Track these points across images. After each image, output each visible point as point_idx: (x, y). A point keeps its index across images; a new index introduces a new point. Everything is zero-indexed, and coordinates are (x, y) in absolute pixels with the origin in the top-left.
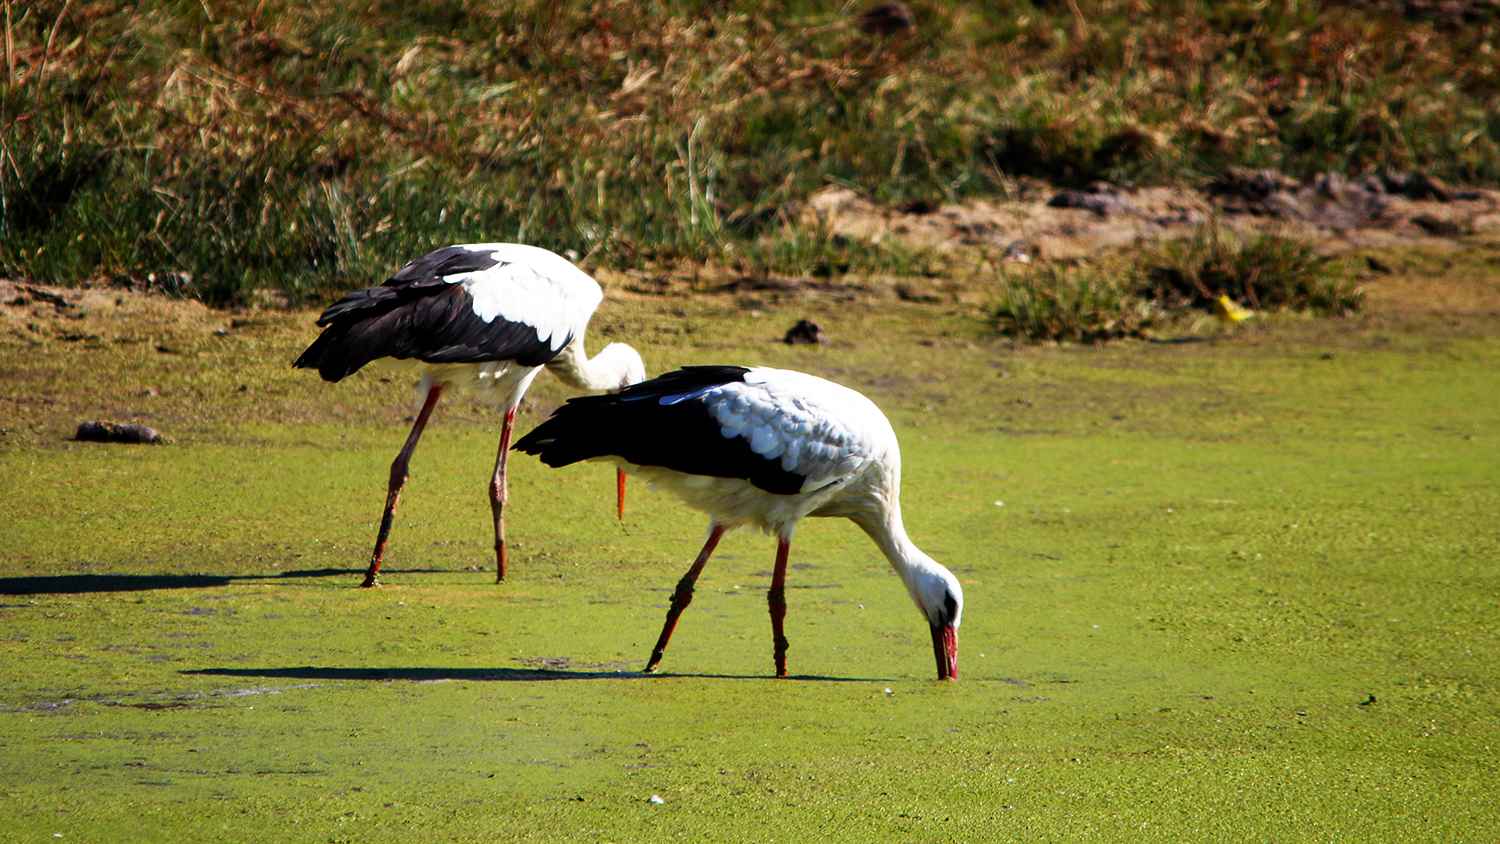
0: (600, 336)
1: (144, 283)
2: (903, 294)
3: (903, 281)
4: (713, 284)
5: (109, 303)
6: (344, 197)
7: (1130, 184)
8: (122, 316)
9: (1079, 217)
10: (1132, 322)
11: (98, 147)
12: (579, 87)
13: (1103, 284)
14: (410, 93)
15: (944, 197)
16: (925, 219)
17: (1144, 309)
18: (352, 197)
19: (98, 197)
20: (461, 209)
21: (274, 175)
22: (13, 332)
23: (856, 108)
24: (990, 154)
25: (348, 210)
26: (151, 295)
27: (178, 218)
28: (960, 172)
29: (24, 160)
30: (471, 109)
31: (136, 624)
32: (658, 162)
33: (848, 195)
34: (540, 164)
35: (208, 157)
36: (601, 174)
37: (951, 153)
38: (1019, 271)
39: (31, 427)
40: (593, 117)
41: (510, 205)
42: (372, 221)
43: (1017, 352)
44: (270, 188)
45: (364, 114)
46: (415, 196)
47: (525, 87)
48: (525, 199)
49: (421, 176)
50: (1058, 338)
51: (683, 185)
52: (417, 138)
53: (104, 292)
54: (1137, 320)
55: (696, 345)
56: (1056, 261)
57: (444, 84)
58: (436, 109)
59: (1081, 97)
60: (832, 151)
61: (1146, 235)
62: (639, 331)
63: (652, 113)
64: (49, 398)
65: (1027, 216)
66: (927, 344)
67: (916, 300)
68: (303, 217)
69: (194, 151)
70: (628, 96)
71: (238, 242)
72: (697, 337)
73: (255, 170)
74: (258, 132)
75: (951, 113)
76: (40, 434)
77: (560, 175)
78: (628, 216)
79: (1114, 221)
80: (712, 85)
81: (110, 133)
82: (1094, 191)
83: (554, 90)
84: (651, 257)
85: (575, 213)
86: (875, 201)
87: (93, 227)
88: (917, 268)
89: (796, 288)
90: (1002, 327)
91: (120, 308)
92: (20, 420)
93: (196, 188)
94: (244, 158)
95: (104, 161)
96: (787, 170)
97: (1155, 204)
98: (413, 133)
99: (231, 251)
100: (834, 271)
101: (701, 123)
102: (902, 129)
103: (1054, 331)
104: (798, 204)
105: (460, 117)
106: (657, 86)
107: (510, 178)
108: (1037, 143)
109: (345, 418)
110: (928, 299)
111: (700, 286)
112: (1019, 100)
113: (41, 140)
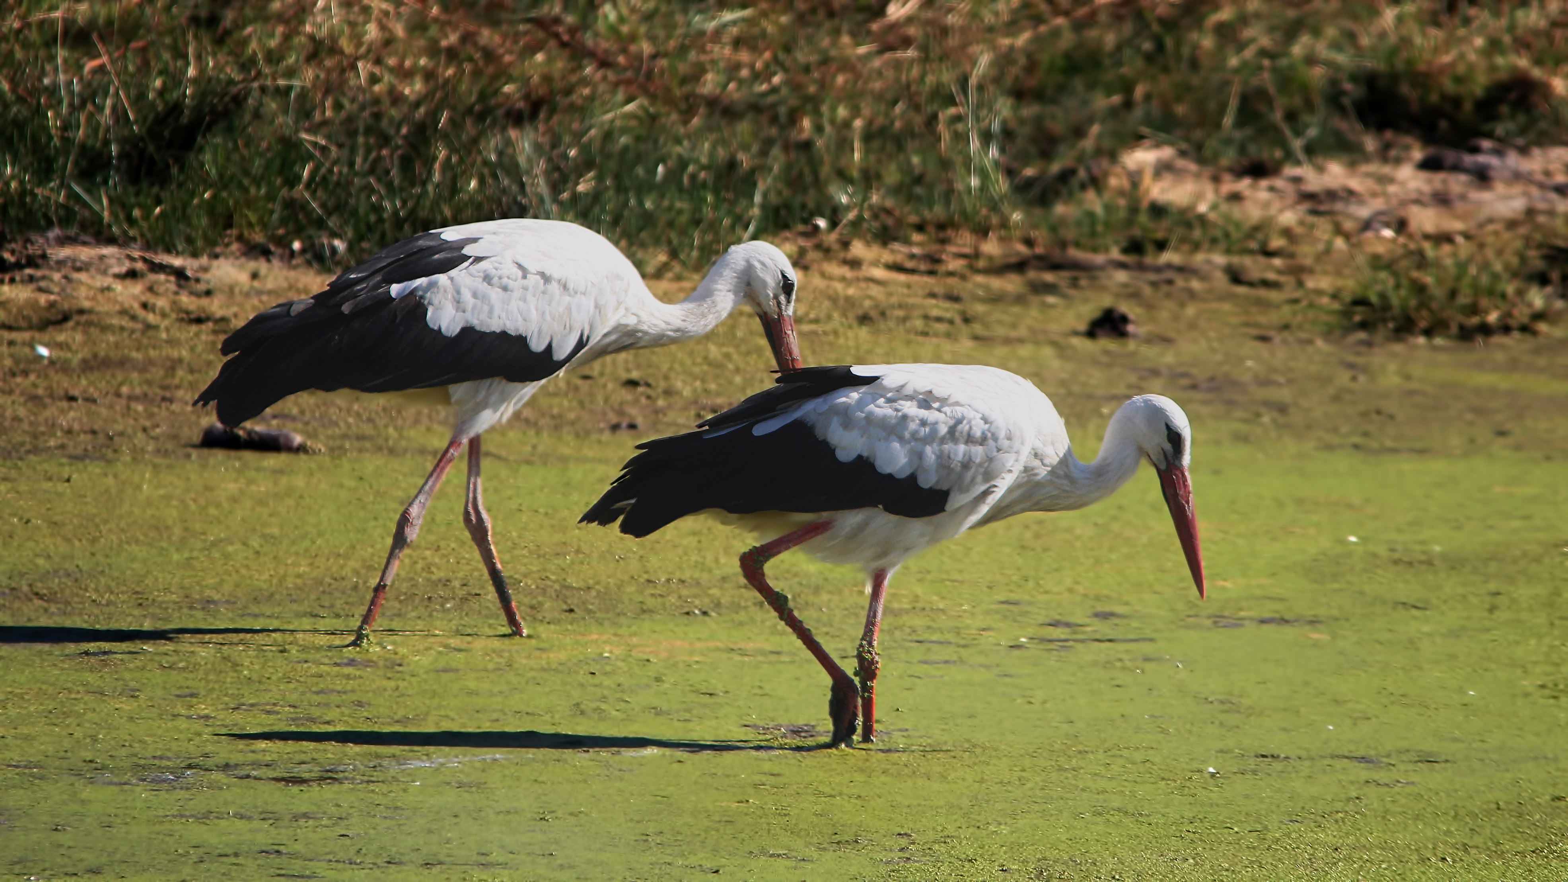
0: (855, 324)
1: (287, 252)
2: (1236, 277)
3: (1236, 260)
4: (998, 262)
5: (243, 277)
6: (538, 147)
7: (1520, 141)
8: (259, 293)
9: (1457, 183)
10: (1521, 314)
11: (231, 82)
12: (831, 14)
13: (1485, 266)
14: (621, 19)
15: (1290, 157)
16: (1264, 183)
17: (1537, 298)
18: (547, 148)
19: (230, 145)
20: (683, 164)
21: (451, 120)
22: (124, 312)
23: (1178, 44)
24: (1346, 101)
25: (542, 164)
26: (295, 267)
27: (330, 171)
28: (1307, 126)
29: (139, 98)
30: (698, 39)
31: (274, 678)
32: (929, 109)
33: (1167, 153)
34: (783, 110)
35: (368, 96)
36: (858, 123)
37: (1297, 101)
38: (1380, 249)
39: (145, 430)
40: (849, 52)
41: (745, 160)
42: (573, 177)
43: (1376, 350)
44: (445, 136)
45: (563, 45)
46: (626, 149)
47: (764, 14)
48: (764, 153)
49: (633, 123)
50: (1428, 333)
51: (961, 138)
52: (629, 74)
53: (238, 262)
54: (1526, 311)
55: (976, 338)
56: (1427, 237)
57: (664, 8)
58: (652, 39)
59: (1462, 32)
60: (1148, 97)
61: (1541, 206)
62: (905, 319)
63: (924, 49)
64: (168, 394)
65: (1391, 180)
66: (1264, 339)
67: (1251, 284)
68: (486, 171)
69: (351, 88)
70: (894, 26)
71: (404, 203)
72: (978, 328)
73: (427, 114)
74: (431, 65)
75: (1297, 50)
76: (156, 439)
77: (807, 123)
78: (892, 175)
79: (1500, 188)
80: (996, 14)
81: (247, 65)
82: (1476, 150)
83: (801, 19)
84: (920, 228)
85: (825, 170)
86: (1201, 161)
87: (223, 182)
88: (1253, 245)
89: (1102, 268)
90: (1357, 318)
91: (256, 284)
92: (131, 422)
93: (352, 134)
94: (412, 98)
95: (238, 101)
96: (1091, 120)
97: (1552, 167)
98: (625, 69)
99: (396, 213)
100: (1150, 248)
101: (985, 60)
102: (1237, 71)
103: (1423, 324)
104: (1105, 163)
105: (683, 50)
106: (929, 14)
107: (744, 127)
108: (1405, 89)
109: (536, 424)
110: (1266, 284)
111: (981, 264)
112: (1383, 35)
113: (160, 73)
